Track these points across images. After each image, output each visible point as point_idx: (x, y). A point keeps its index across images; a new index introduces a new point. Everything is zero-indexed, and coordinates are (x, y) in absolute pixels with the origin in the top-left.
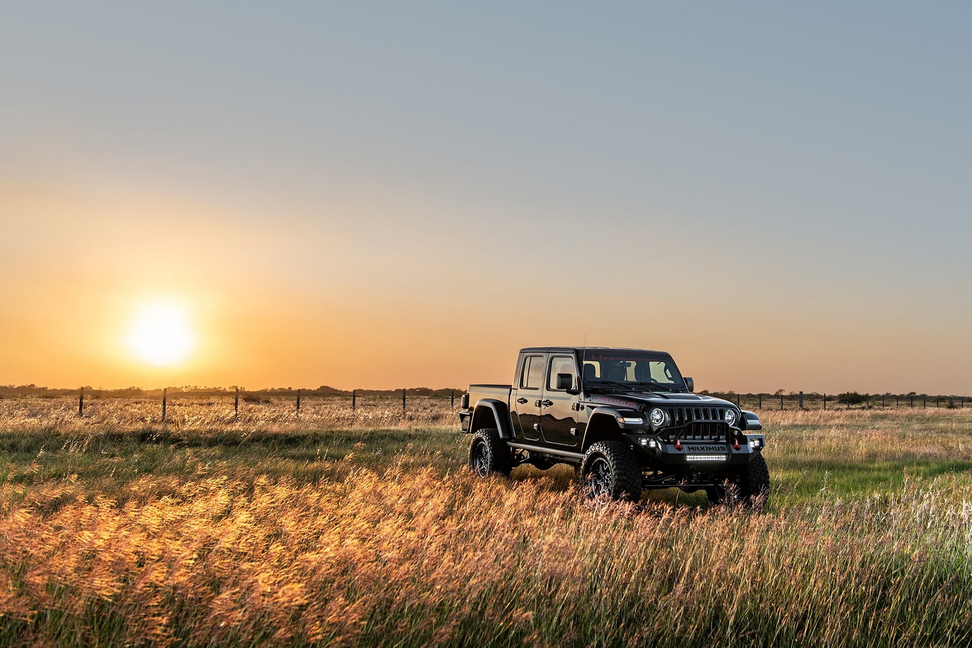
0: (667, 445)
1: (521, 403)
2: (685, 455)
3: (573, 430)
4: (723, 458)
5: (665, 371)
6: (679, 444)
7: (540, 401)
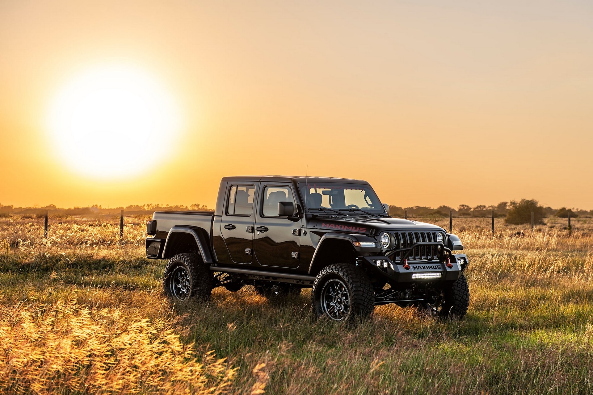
0: (398, 266)
1: (229, 229)
2: (412, 273)
3: (295, 254)
4: (438, 276)
5: (365, 197)
6: (407, 264)
7: (253, 228)
